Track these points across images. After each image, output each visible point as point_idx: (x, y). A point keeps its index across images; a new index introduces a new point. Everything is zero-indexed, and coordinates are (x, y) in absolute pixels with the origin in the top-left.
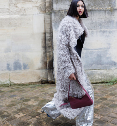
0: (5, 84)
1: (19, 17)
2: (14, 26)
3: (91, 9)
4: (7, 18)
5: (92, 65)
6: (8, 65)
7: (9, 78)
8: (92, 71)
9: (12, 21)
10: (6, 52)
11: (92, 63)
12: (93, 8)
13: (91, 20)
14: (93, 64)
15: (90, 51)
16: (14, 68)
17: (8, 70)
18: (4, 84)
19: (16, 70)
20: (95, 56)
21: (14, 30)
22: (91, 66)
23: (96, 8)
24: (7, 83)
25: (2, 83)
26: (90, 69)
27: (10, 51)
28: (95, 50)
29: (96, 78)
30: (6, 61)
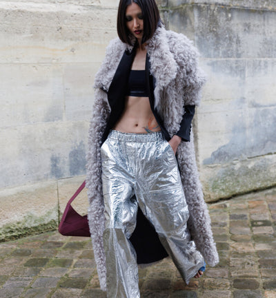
0: (46, 223)
1: (85, 12)
2: (71, 39)
3: (260, 6)
4: (52, 13)
5: (265, 143)
6: (55, 160)
7: (56, 203)
8: (265, 159)
9: (66, 21)
10: (49, 120)
11: (266, 138)
12: (264, 6)
13: (264, 33)
14: (267, 141)
15: (262, 109)
16: (70, 170)
17: (54, 178)
18: (42, 223)
19: (76, 176)
20: (271, 123)
21: (73, 50)
22: (264, 145)
23: (268, 5)
24: (50, 220)
25: (35, 222)
26: (261, 154)
27: (60, 118)
28: (270, 106)
29: (271, 176)
30: (49, 149)
